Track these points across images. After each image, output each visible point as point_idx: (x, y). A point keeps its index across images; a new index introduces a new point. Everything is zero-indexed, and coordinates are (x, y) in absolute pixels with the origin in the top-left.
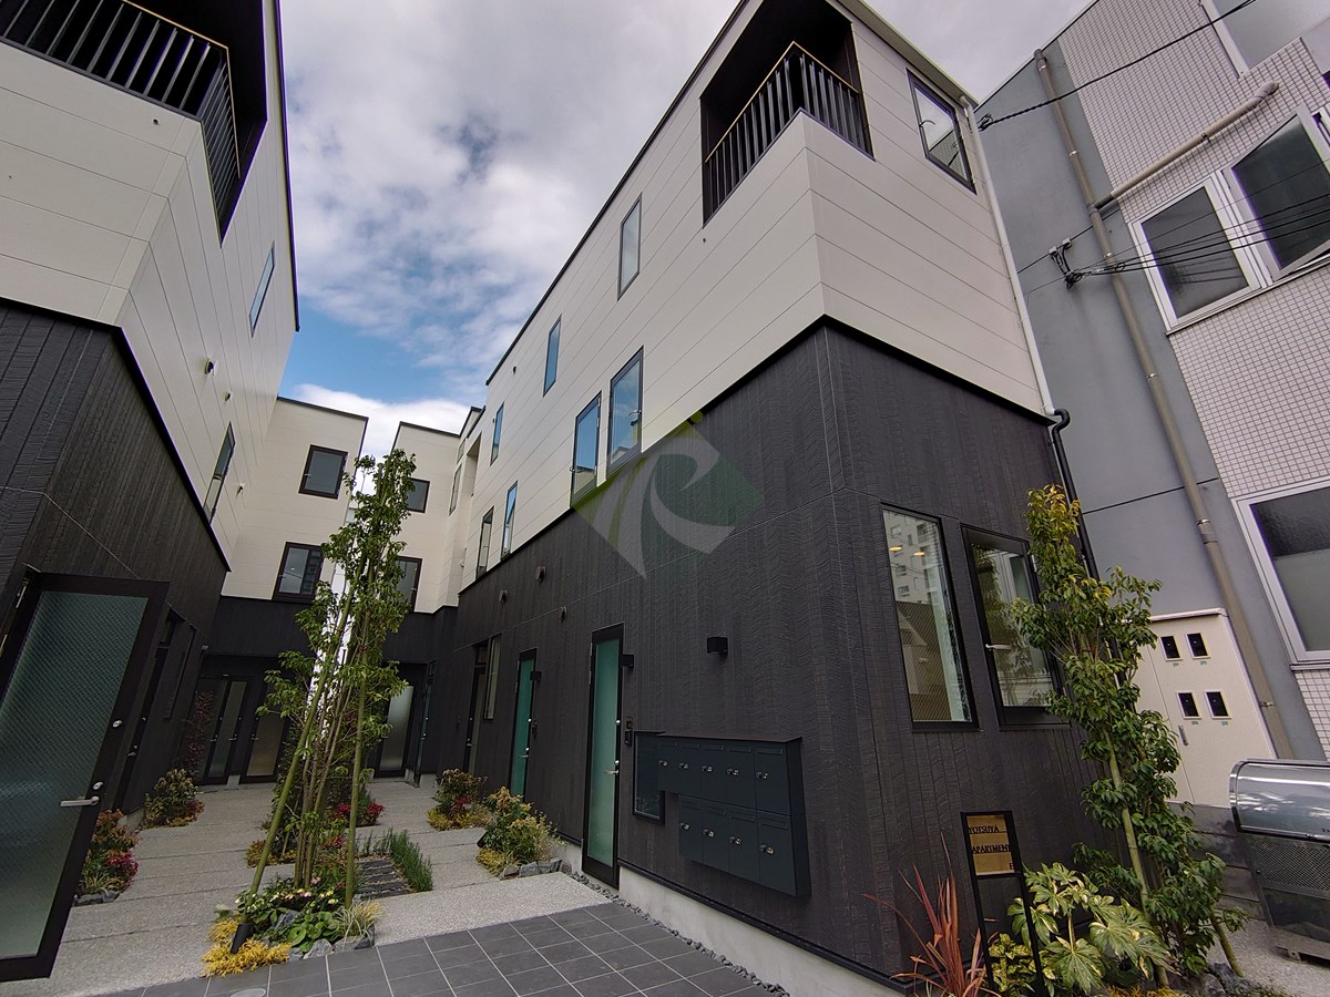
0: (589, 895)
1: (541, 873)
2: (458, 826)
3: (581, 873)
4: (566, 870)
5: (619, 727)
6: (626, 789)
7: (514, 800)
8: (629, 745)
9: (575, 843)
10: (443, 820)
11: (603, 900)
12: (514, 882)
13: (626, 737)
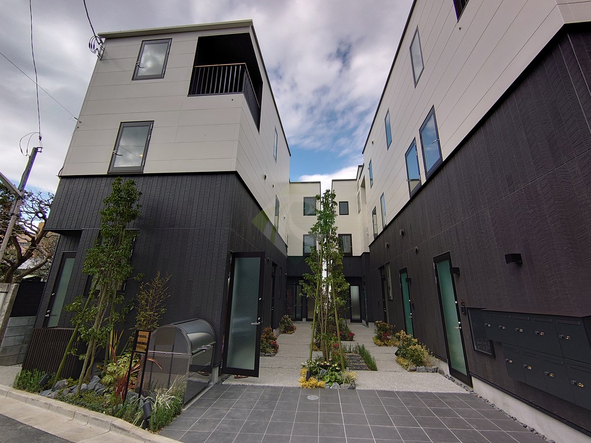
0: (455, 387)
1: (428, 372)
2: (387, 345)
3: (450, 376)
4: (441, 372)
5: (457, 305)
6: (467, 336)
7: (408, 336)
8: (465, 314)
9: (445, 361)
10: (379, 342)
11: (464, 391)
12: (414, 374)
13: (462, 310)
